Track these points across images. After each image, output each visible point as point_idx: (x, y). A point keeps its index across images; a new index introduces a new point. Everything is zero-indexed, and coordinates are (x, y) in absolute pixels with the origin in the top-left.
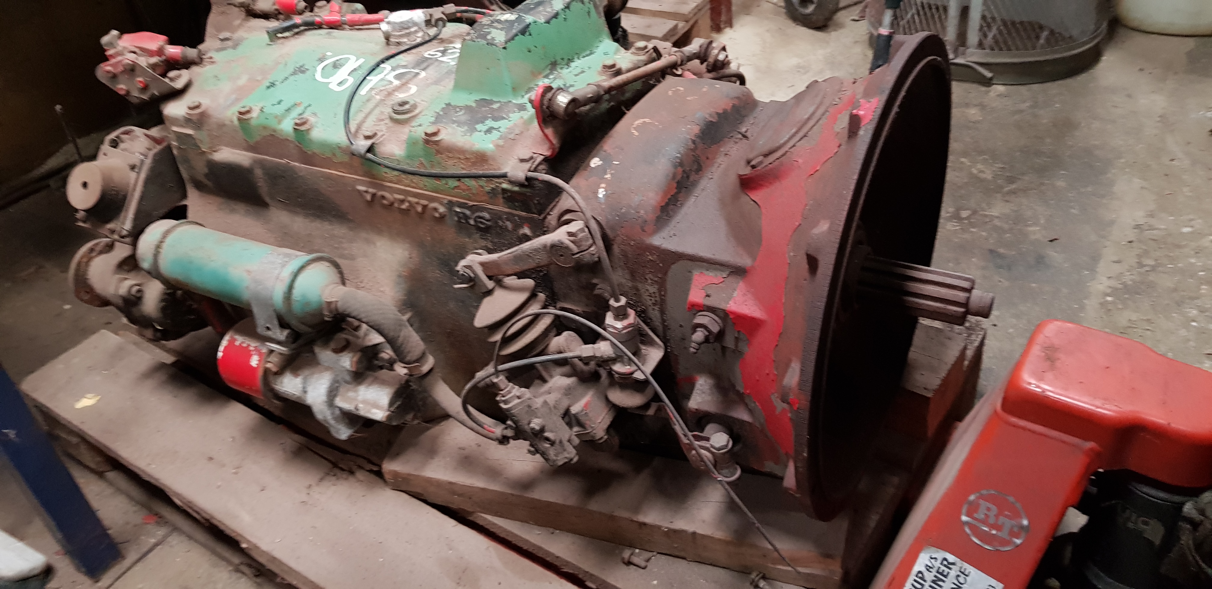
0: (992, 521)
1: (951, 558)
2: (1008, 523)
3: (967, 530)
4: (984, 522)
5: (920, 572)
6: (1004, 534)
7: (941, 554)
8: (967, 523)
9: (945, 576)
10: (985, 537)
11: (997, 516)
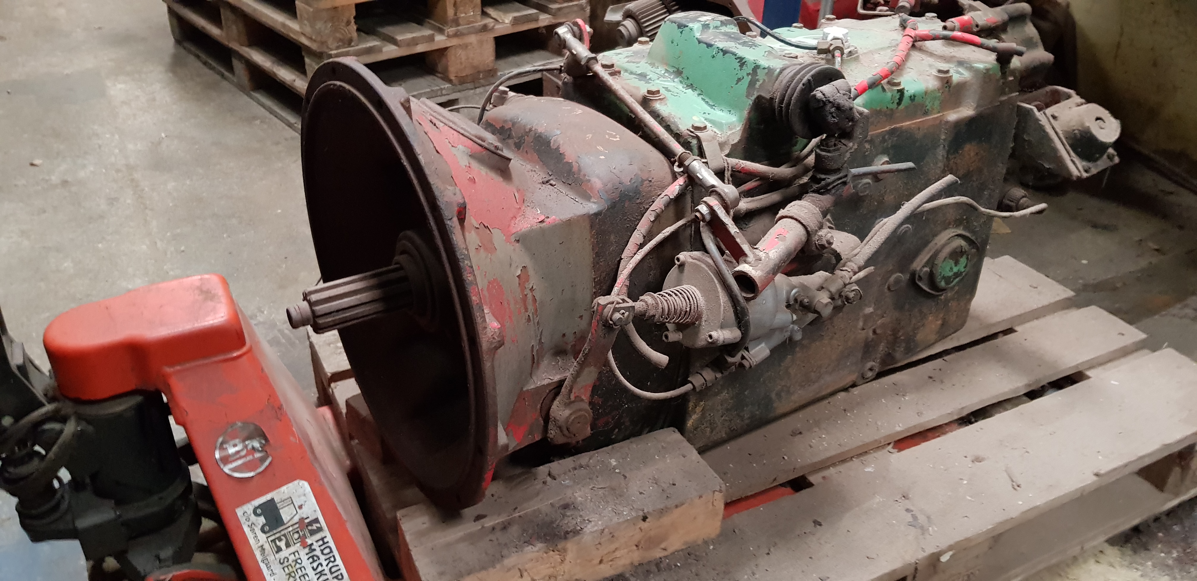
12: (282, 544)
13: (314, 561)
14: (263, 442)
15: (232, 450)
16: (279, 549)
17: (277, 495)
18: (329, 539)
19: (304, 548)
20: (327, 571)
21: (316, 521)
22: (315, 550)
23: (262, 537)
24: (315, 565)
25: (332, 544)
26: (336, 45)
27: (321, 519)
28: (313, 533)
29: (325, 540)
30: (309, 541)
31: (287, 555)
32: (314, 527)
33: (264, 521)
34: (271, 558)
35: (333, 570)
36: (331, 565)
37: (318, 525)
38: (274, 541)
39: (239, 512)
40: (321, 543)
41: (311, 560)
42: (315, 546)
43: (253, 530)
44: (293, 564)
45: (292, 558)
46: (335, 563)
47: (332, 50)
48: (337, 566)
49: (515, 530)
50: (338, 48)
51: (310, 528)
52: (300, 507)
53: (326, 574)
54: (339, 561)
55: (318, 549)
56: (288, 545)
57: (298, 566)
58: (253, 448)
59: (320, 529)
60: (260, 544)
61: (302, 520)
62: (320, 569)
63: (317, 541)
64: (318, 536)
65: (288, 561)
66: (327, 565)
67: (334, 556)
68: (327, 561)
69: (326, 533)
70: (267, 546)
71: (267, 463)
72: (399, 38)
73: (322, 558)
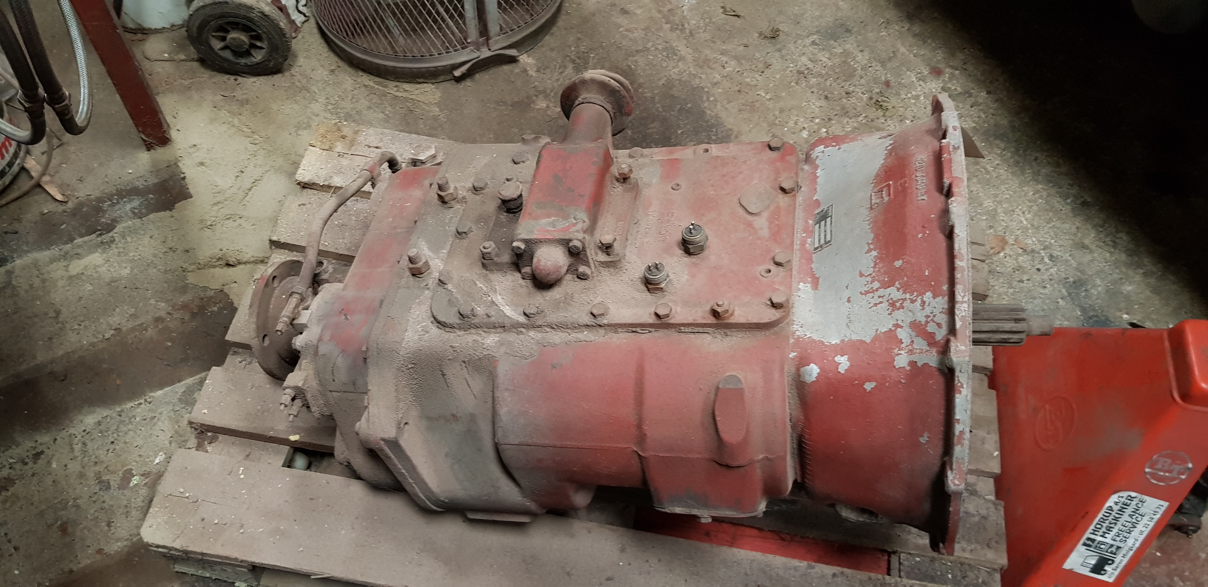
0: (1166, 468)
1: (1133, 494)
2: (1177, 468)
3: (1148, 477)
4: (1160, 470)
5: (1111, 507)
6: (1174, 474)
7: (1125, 494)
8: (1148, 473)
9: (1128, 506)
10: (1160, 479)
11: (1171, 465)
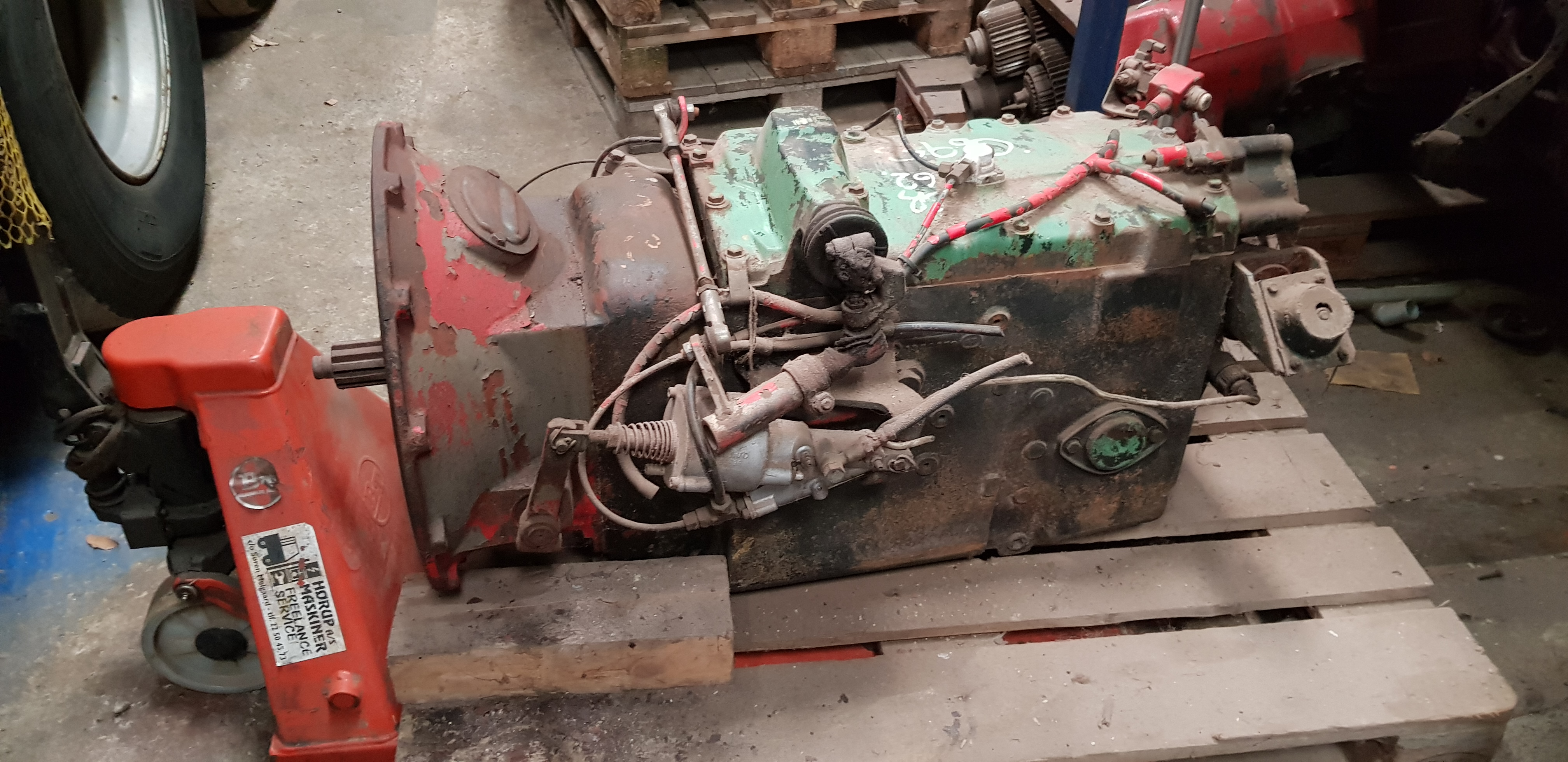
12: (281, 579)
13: (308, 602)
14: (275, 480)
15: (245, 481)
16: (277, 583)
17: (282, 532)
18: (326, 584)
19: (301, 587)
20: (319, 614)
21: (315, 564)
22: (310, 591)
23: (263, 568)
24: (309, 605)
25: (327, 590)
26: (633, 19)
27: (321, 564)
28: (311, 575)
29: (322, 585)
30: (306, 582)
31: (283, 590)
32: (313, 570)
33: (267, 553)
34: (268, 589)
35: (326, 614)
36: (324, 609)
37: (317, 569)
38: (272, 573)
39: (245, 539)
40: (317, 586)
41: (305, 600)
42: (312, 588)
43: (254, 559)
44: (288, 599)
45: (288, 593)
46: (328, 609)
47: (628, 25)
48: (329, 611)
49: (499, 622)
50: (636, 23)
51: (309, 570)
52: (303, 548)
53: (317, 617)
54: (332, 607)
55: (314, 591)
56: (286, 582)
57: (292, 602)
58: (266, 484)
59: (318, 574)
60: (260, 574)
61: (302, 560)
62: (312, 610)
63: (314, 584)
64: (316, 579)
65: (283, 596)
66: (320, 609)
67: (327, 602)
68: (321, 605)
69: (324, 578)
70: (265, 577)
71: (276, 500)
72: (712, 17)
73: (317, 601)
